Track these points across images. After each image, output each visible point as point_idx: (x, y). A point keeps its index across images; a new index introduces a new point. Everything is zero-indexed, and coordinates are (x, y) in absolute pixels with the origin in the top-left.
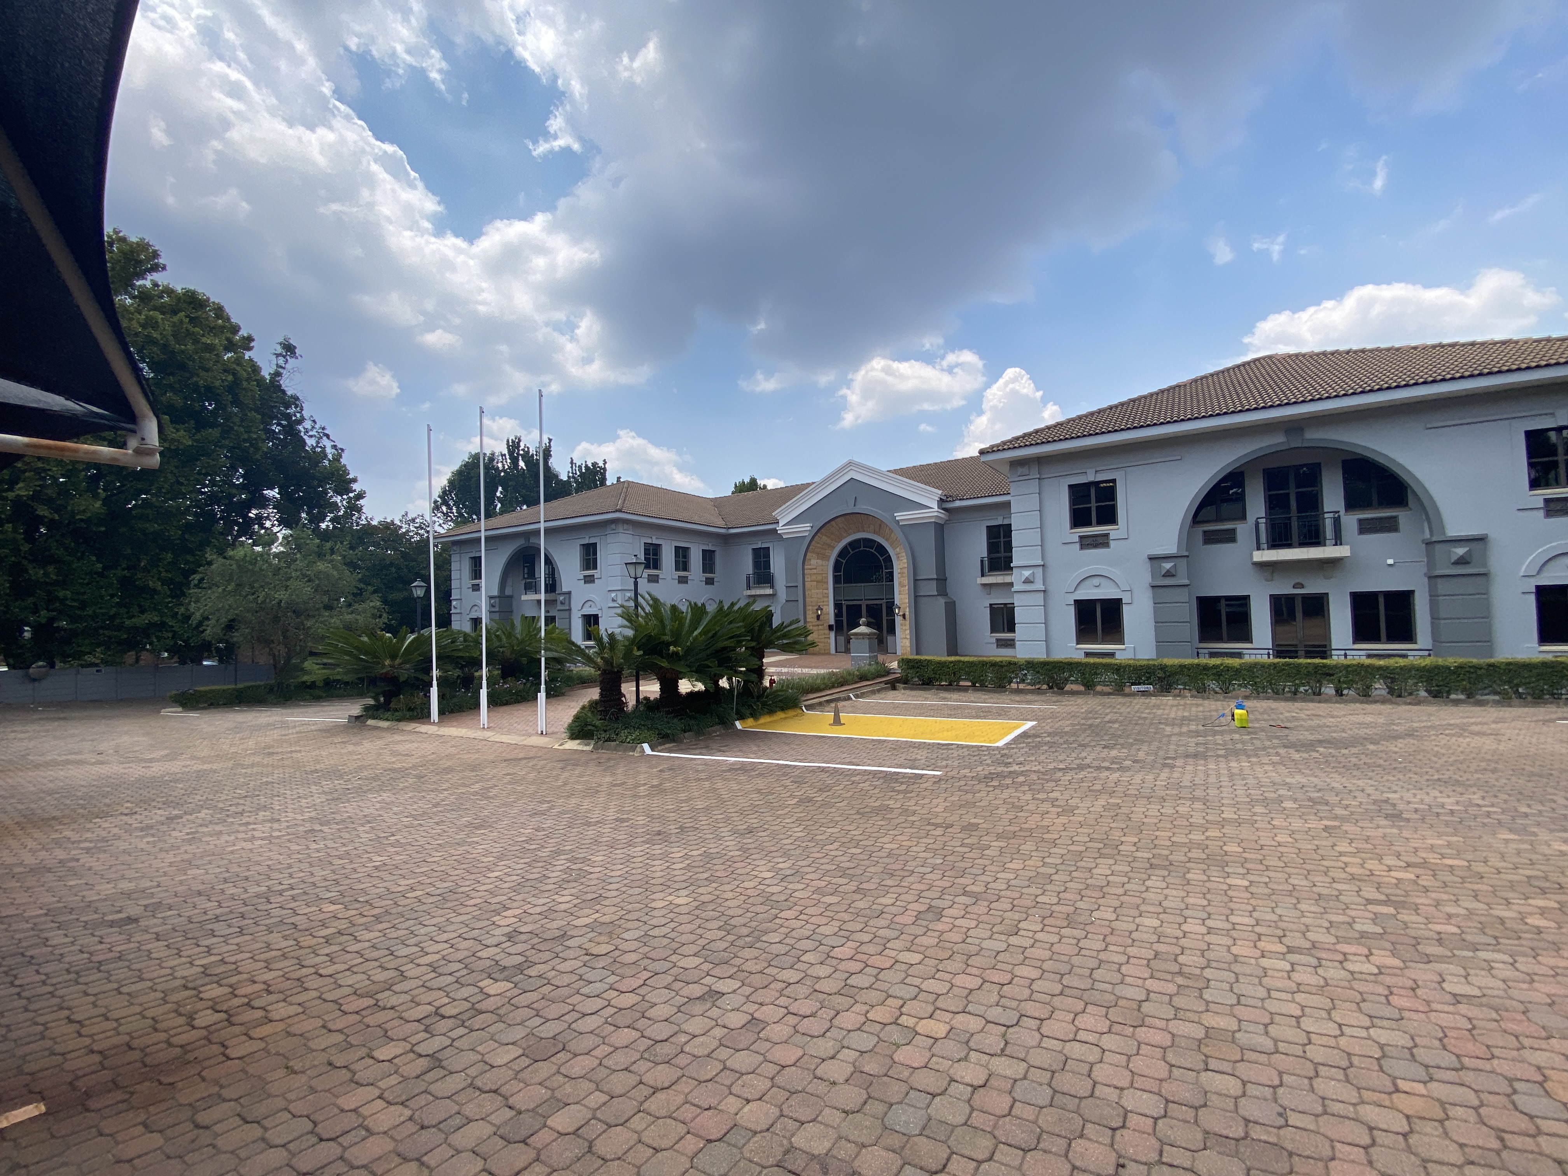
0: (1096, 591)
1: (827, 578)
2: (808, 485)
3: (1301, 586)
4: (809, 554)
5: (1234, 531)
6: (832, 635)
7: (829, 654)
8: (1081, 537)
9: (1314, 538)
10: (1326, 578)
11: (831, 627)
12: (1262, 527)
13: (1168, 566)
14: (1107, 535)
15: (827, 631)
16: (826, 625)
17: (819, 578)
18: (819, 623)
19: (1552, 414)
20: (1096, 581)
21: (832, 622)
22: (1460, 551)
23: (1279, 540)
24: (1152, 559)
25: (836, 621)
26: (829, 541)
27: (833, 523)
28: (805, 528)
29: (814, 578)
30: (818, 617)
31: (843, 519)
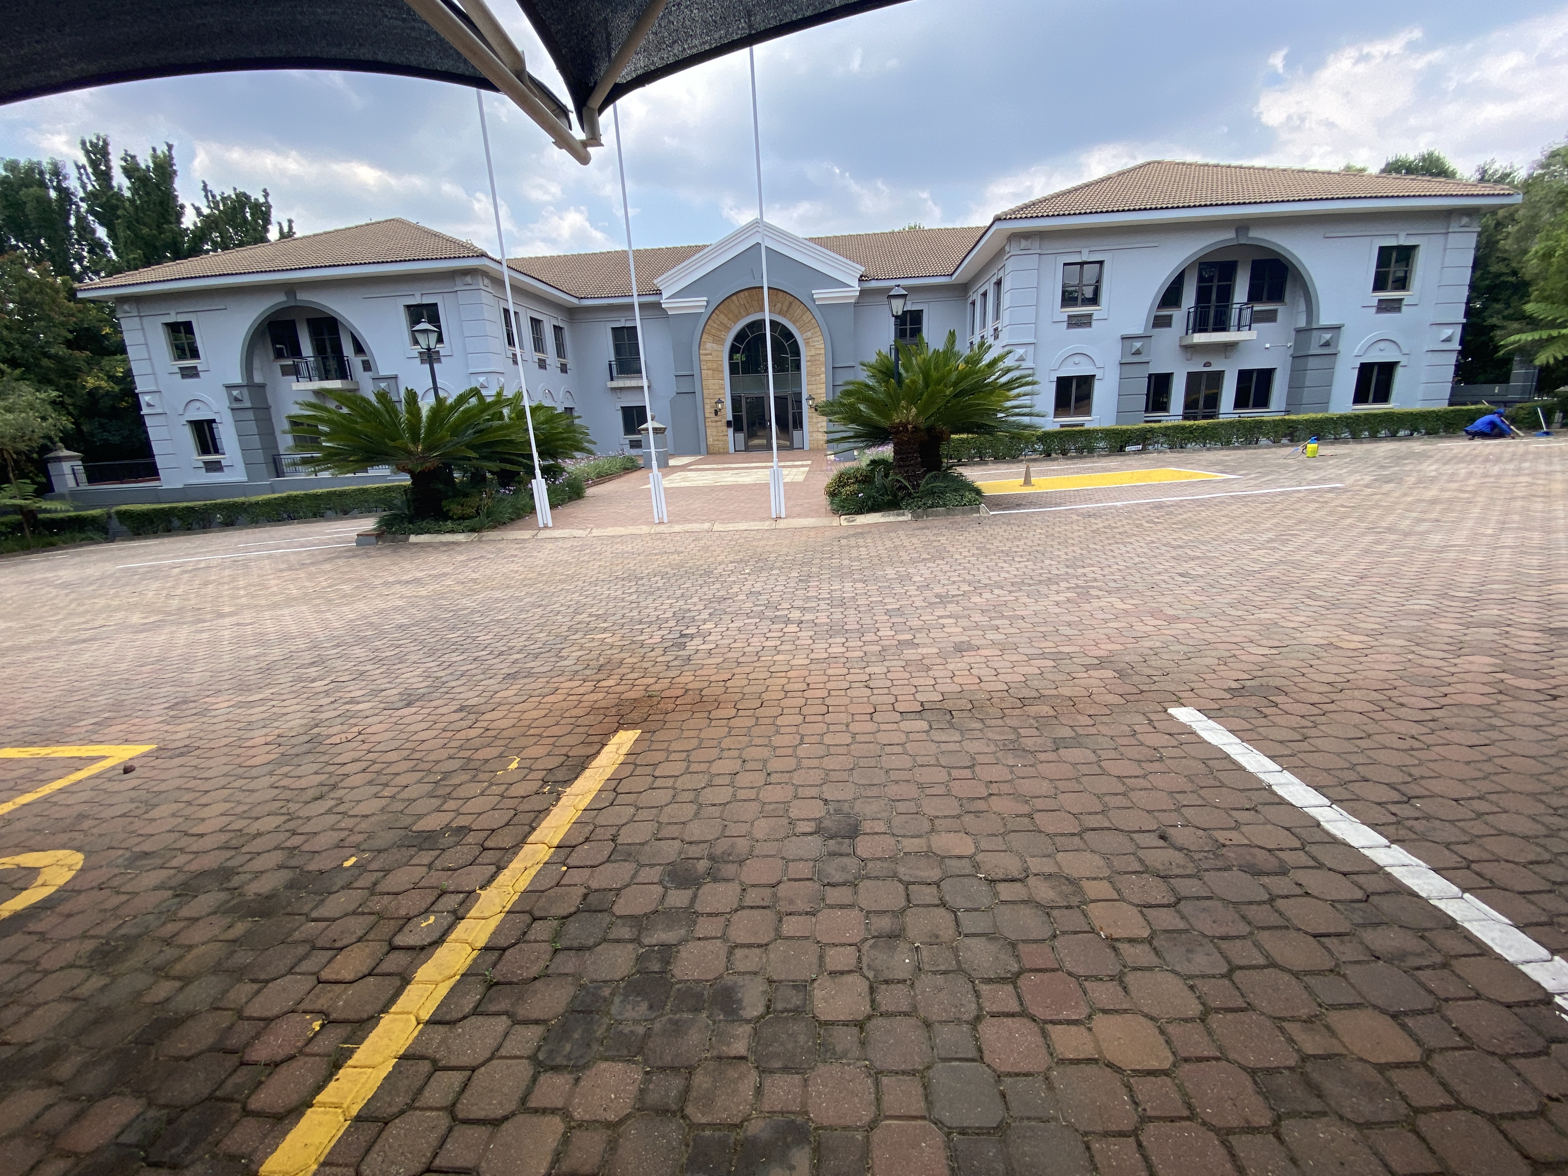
0: (1076, 368)
1: (722, 365)
2: (705, 246)
3: (1207, 364)
4: (704, 336)
5: (1171, 316)
6: (731, 430)
7: (727, 453)
8: (1069, 316)
9: (1221, 325)
10: (1226, 357)
11: (729, 424)
12: (1192, 315)
13: (1138, 345)
14: (1090, 315)
15: (725, 428)
16: (724, 421)
17: (715, 366)
18: (717, 418)
19: (1397, 235)
20: (1077, 359)
21: (730, 418)
22: (1327, 336)
23: (1201, 326)
24: (1124, 338)
25: (734, 416)
26: (726, 321)
27: (734, 298)
28: (698, 303)
29: (709, 364)
30: (716, 413)
31: (746, 293)
